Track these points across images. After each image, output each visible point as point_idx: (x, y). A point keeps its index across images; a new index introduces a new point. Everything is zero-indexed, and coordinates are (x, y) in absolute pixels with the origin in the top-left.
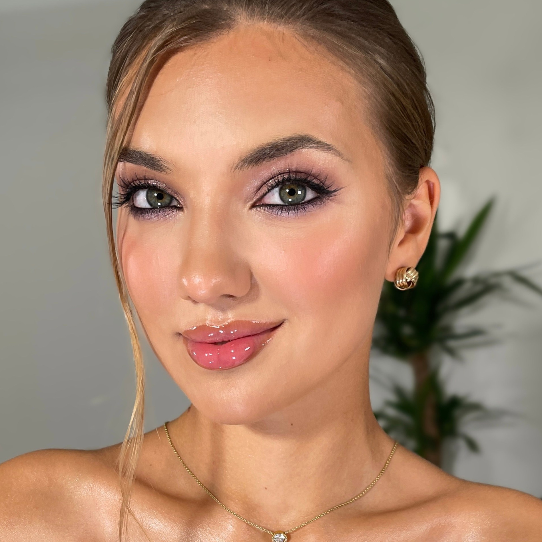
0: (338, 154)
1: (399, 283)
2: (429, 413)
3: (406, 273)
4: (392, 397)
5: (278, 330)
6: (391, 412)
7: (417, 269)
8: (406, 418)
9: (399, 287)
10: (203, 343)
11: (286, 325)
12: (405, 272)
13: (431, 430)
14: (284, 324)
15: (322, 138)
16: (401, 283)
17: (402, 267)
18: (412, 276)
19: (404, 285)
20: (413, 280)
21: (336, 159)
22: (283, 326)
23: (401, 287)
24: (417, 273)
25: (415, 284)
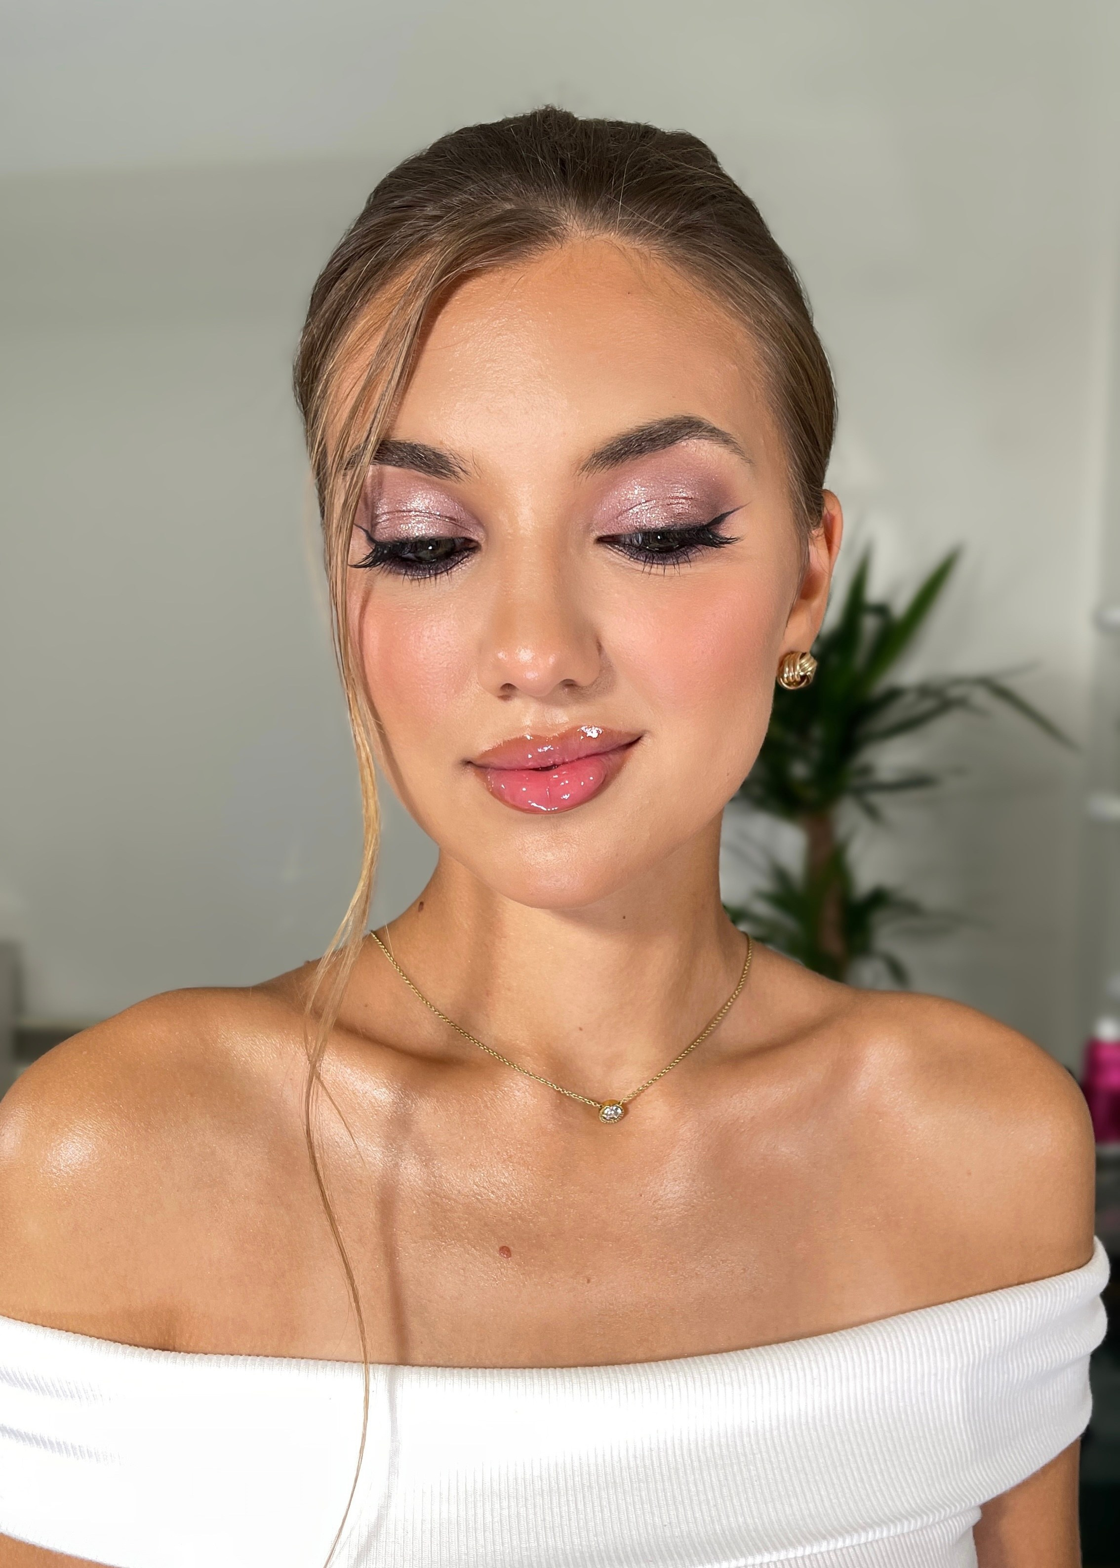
0: (737, 450)
1: (788, 678)
2: (831, 914)
3: (800, 661)
4: (765, 884)
5: (635, 748)
6: (762, 909)
7: (815, 656)
8: (789, 923)
9: (786, 684)
10: (522, 770)
11: (647, 741)
12: (799, 658)
13: (833, 944)
14: (644, 739)
15: (716, 423)
16: (791, 678)
17: (792, 653)
18: (808, 666)
19: (795, 681)
20: (809, 673)
21: (735, 459)
22: (642, 742)
23: (788, 684)
24: (815, 664)
25: (811, 680)
